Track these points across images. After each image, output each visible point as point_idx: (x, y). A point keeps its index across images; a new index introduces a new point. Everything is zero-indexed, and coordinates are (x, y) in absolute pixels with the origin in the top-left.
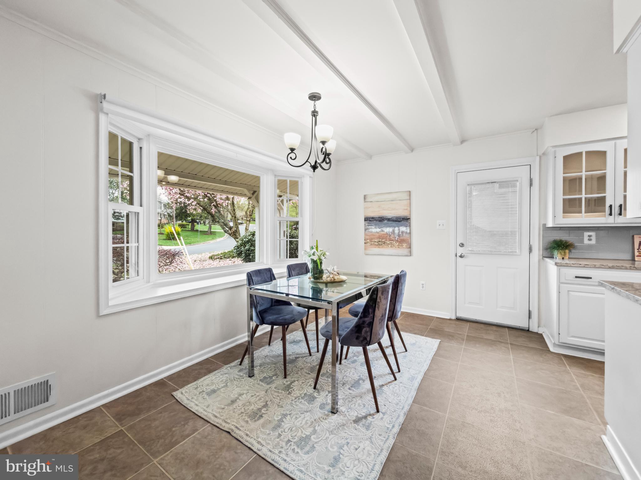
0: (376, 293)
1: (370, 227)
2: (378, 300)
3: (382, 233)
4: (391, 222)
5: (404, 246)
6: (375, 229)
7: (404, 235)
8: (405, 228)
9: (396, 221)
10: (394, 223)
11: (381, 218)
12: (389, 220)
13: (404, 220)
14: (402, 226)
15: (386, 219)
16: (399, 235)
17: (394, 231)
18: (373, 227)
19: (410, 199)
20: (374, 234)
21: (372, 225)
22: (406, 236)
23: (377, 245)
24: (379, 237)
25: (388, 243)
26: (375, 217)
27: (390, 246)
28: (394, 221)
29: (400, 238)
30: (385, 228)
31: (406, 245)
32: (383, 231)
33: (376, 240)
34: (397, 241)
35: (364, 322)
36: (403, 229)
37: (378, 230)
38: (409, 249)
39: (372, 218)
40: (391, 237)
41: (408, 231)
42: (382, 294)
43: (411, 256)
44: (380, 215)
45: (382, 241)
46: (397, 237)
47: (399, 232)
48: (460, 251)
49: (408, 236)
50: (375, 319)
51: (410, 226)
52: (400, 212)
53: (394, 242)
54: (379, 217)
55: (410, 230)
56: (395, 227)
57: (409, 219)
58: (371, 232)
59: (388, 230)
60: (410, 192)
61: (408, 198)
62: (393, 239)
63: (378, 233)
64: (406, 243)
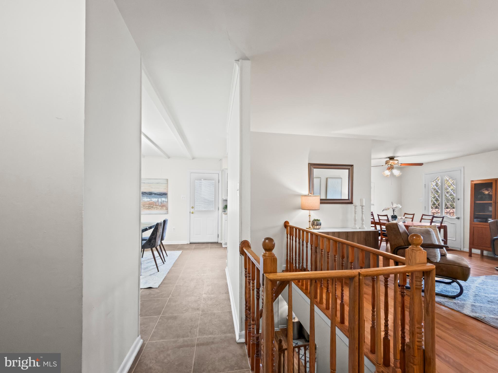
0: (158, 225)
1: (143, 198)
2: (158, 228)
3: (151, 201)
4: (156, 195)
5: (164, 209)
6: (146, 199)
7: (164, 203)
8: (165, 199)
9: (159, 195)
10: (158, 196)
11: (151, 193)
12: (155, 194)
13: (164, 195)
14: (163, 198)
15: (154, 194)
16: (161, 203)
17: (158, 200)
18: (145, 198)
19: (168, 184)
20: (146, 202)
21: (145, 197)
22: (165, 203)
23: (148, 208)
24: (149, 204)
25: (155, 207)
26: (147, 192)
27: (156, 209)
28: (158, 195)
29: (162, 204)
30: (153, 199)
31: (165, 208)
32: (151, 200)
33: (147, 206)
34: (160, 206)
35: (152, 238)
36: (163, 199)
37: (149, 200)
38: (167, 210)
39: (145, 193)
40: (157, 204)
41: (166, 201)
42: (160, 226)
43: (168, 214)
44: (150, 191)
45: (151, 206)
46: (160, 204)
47: (161, 201)
48: (192, 210)
49: (166, 203)
50: (157, 236)
51: (167, 198)
52: (162, 190)
53: (158, 207)
54: (149, 192)
55: (167, 200)
56: (159, 198)
57: (167, 194)
58: (144, 201)
59: (154, 200)
60: (167, 179)
61: (166, 183)
62: (158, 205)
63: (148, 201)
64: (165, 207)
